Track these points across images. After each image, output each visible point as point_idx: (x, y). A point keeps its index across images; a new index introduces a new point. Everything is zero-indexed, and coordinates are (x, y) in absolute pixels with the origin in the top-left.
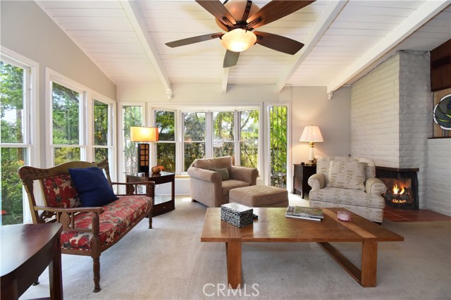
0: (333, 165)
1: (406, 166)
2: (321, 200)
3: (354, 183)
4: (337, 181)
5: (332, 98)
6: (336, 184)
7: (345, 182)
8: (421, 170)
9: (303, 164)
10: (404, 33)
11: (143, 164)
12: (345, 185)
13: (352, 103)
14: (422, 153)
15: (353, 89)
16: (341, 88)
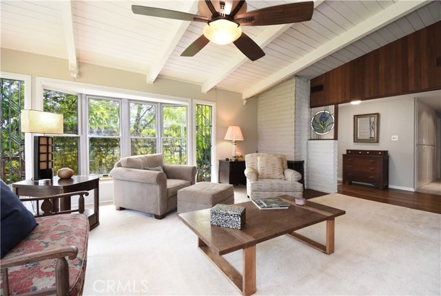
0: (261, 160)
1: (298, 159)
2: (261, 190)
3: (278, 174)
4: (266, 173)
5: (246, 104)
6: (265, 176)
7: (271, 173)
8: (305, 162)
9: (227, 160)
10: (305, 65)
11: (43, 166)
12: (271, 176)
13: (259, 110)
14: (306, 151)
15: (259, 99)
16: (253, 97)
